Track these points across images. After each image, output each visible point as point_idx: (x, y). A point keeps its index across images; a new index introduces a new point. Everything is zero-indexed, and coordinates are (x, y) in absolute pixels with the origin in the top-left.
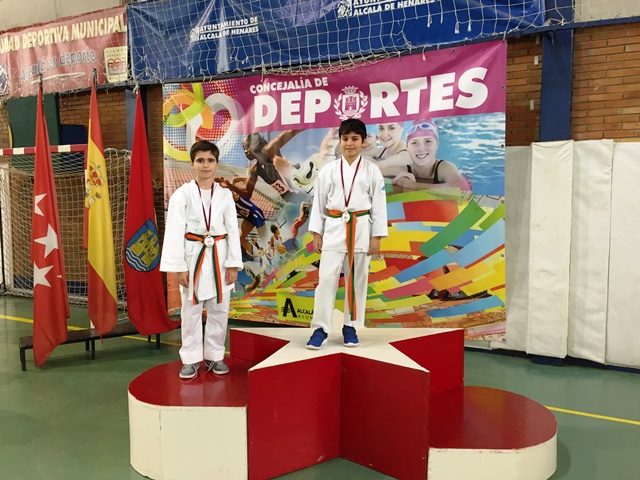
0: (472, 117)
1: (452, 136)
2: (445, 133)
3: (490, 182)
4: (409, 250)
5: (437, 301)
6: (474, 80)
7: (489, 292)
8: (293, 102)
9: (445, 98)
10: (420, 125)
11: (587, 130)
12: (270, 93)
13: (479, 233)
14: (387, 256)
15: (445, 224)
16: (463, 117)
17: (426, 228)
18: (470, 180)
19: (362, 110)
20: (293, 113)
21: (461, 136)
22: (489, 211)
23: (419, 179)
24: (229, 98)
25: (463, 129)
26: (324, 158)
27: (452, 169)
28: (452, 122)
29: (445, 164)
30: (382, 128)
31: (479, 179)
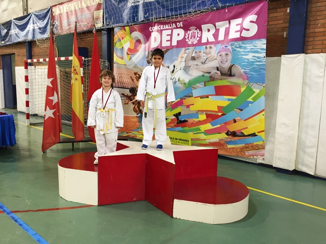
0: (249, 42)
1: (239, 51)
2: (235, 50)
3: (257, 76)
4: (217, 110)
5: (230, 137)
6: (251, 22)
7: (257, 134)
8: (167, 35)
9: (236, 32)
10: (224, 46)
11: (313, 48)
12: (158, 31)
13: (251, 103)
14: (207, 113)
15: (234, 98)
16: (245, 42)
17: (225, 99)
18: (247, 75)
19: (198, 39)
20: (167, 41)
21: (244, 52)
22: (257, 91)
23: (222, 74)
24: (140, 34)
25: (245, 48)
26: (180, 63)
27: (239, 69)
28: (239, 44)
29: (235, 66)
30: (206, 48)
31: (252, 74)
